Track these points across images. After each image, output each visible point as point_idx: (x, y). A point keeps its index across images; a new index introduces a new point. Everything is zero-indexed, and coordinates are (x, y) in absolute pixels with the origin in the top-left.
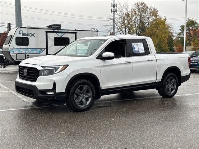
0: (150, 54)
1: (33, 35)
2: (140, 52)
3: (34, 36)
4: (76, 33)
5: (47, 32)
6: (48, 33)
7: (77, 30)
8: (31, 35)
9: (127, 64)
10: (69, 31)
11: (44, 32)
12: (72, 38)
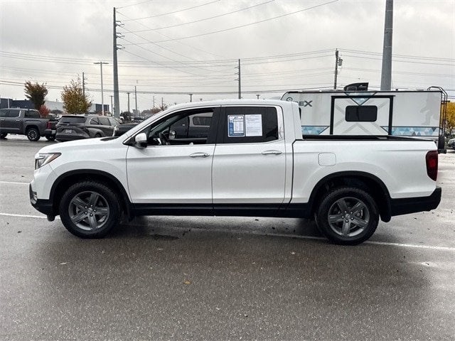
0: (277, 138)
1: (308, 104)
2: (248, 135)
3: (311, 106)
4: (391, 98)
5: (333, 98)
6: (336, 100)
7: (399, 90)
8: (305, 104)
9: (197, 158)
10: (377, 94)
11: (328, 97)
12: (382, 106)
